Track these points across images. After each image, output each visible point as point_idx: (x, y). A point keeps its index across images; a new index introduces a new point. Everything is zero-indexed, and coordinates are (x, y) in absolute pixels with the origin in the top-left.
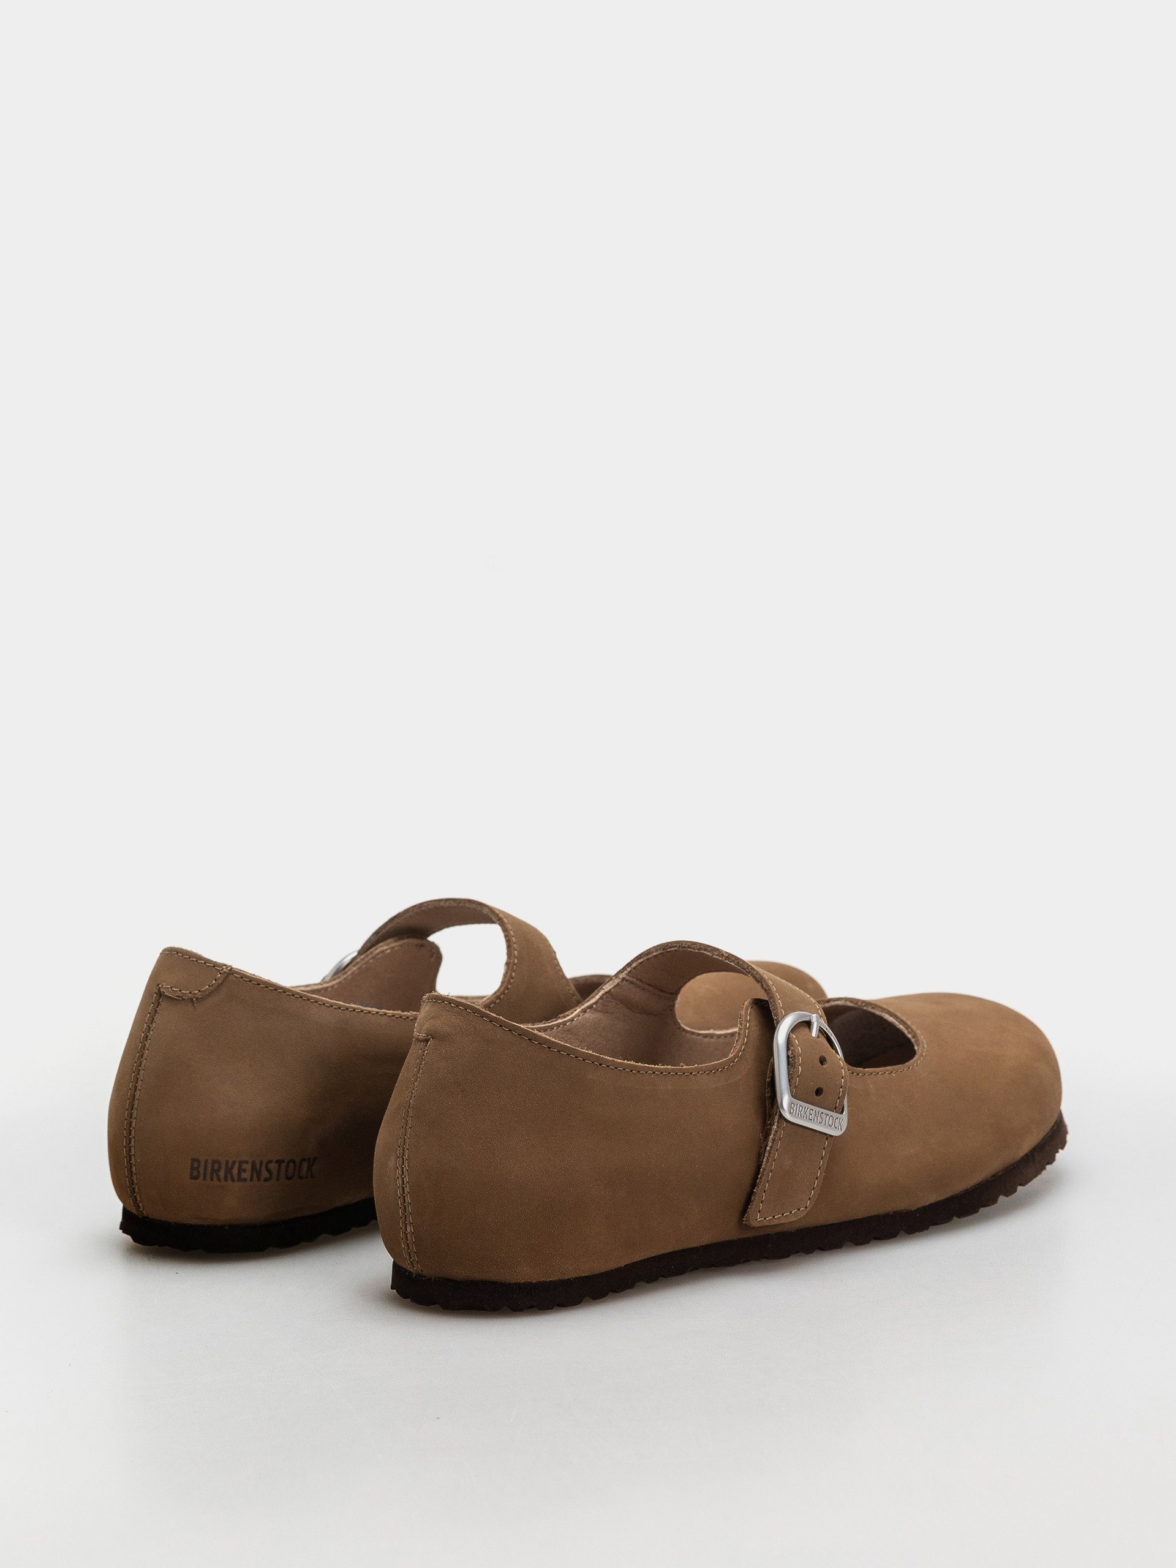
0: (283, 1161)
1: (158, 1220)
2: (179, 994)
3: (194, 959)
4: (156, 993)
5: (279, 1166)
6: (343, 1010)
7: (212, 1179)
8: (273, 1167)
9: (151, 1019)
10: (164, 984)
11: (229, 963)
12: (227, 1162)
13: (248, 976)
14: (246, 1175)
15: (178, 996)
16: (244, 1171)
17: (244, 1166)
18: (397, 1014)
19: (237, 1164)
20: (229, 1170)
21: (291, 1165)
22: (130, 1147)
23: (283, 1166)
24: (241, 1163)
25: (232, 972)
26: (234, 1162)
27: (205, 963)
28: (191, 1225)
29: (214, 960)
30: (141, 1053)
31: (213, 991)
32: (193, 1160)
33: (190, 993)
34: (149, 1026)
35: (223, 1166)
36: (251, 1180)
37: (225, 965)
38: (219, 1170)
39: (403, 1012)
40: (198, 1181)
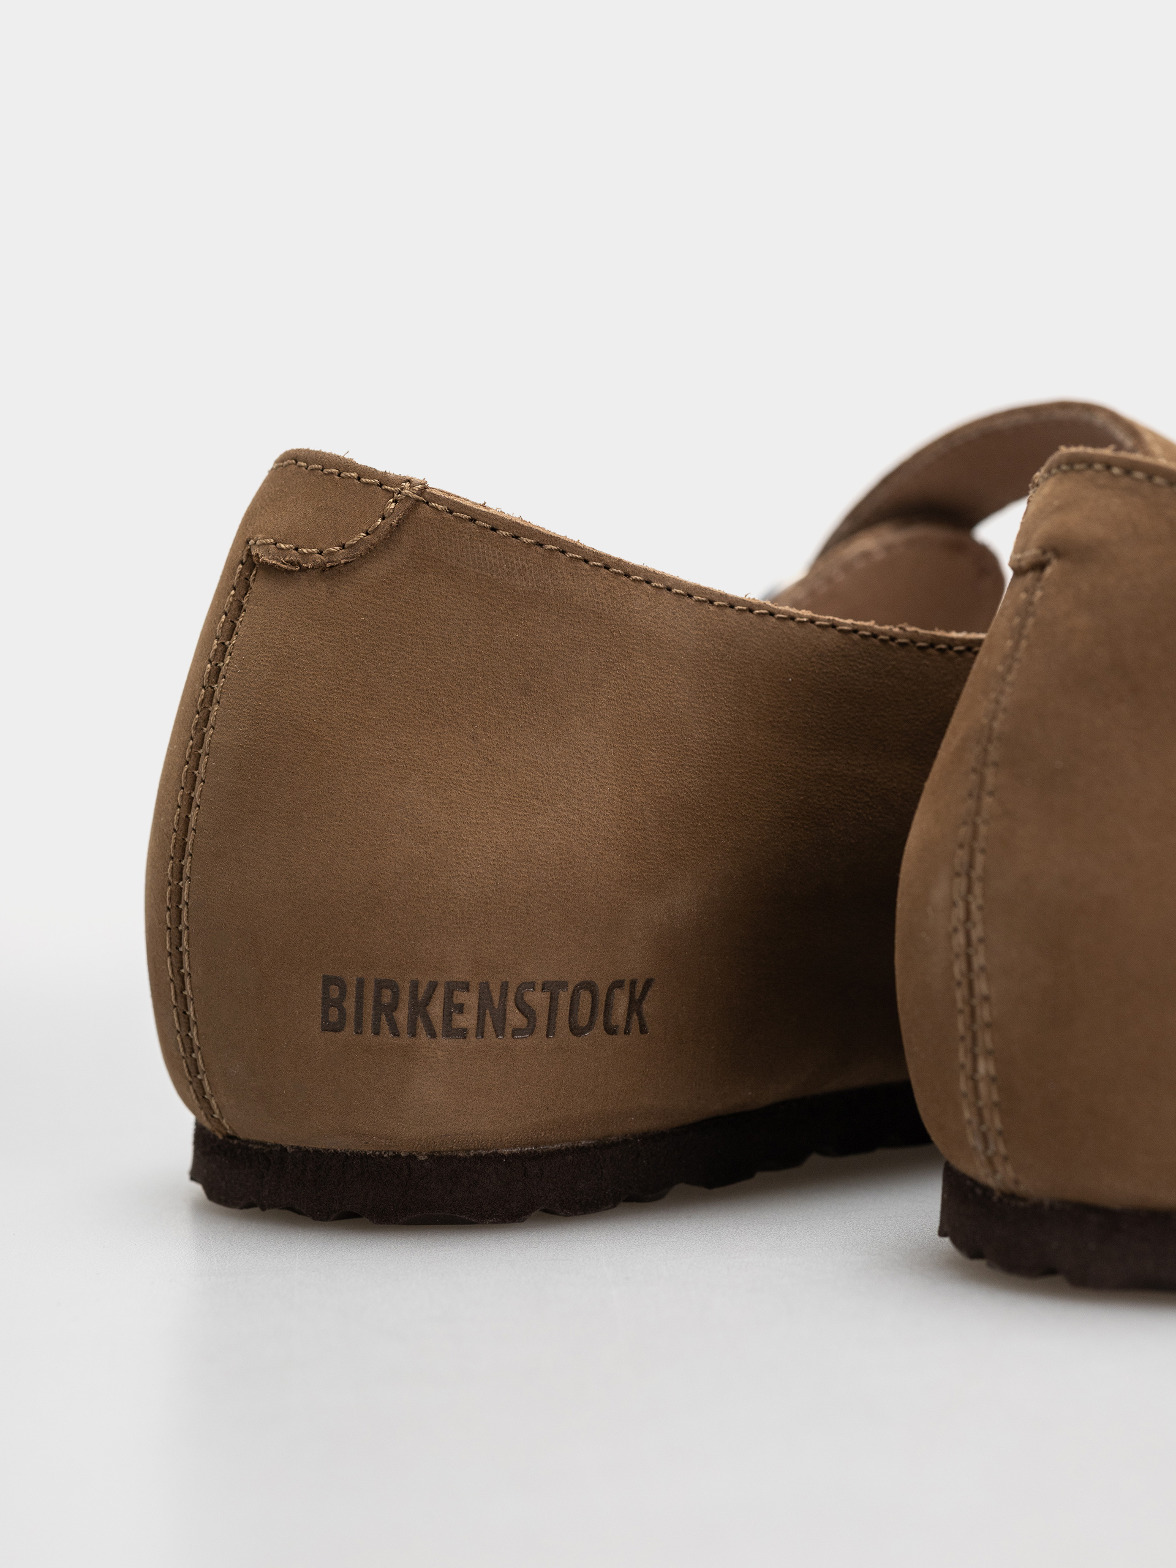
0: (563, 985)
1: (257, 1143)
2: (294, 556)
3: (334, 470)
4: (242, 563)
5: (553, 999)
6: (719, 606)
7: (377, 1032)
8: (538, 999)
9: (228, 626)
10: (260, 536)
11: (417, 475)
12: (415, 985)
13: (465, 507)
14: (466, 1020)
15: (292, 563)
16: (461, 1009)
17: (460, 997)
18: (865, 628)
19: (440, 993)
20: (419, 1008)
21: (585, 997)
22: (181, 953)
23: (564, 997)
24: (451, 988)
25: (424, 497)
26: (433, 986)
27: (359, 479)
28: (336, 1152)
29: (381, 468)
30: (203, 714)
31: (375, 546)
32: (328, 981)
33: (321, 553)
34: (223, 643)
35: (405, 996)
36: (480, 1032)
37: (409, 481)
38: (394, 1006)
39: (881, 624)
40: (340, 1035)
